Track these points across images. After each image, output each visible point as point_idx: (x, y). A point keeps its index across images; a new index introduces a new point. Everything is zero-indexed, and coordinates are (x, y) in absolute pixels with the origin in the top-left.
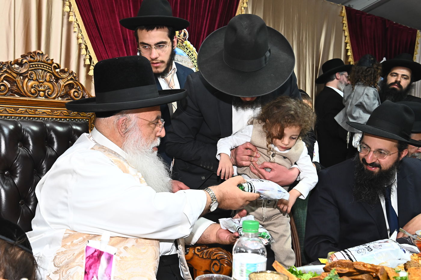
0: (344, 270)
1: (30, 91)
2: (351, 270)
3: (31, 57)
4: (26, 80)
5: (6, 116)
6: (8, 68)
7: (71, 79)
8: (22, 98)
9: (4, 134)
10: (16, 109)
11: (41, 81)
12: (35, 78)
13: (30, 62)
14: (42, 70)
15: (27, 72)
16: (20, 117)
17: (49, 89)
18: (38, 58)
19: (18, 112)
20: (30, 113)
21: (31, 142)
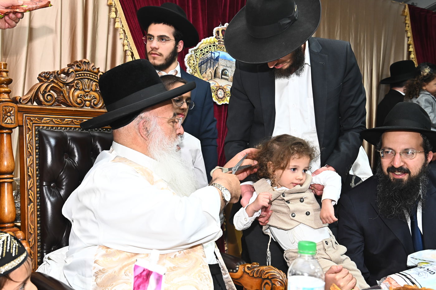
1: (76, 101)
3: (77, 66)
4: (73, 89)
5: (52, 127)
6: (55, 77)
8: (68, 108)
9: (50, 145)
10: (63, 120)
11: (87, 90)
12: (81, 87)
13: (76, 71)
14: (88, 79)
15: (73, 82)
16: (66, 128)
17: (95, 98)
18: (84, 67)
19: (64, 122)
20: (76, 123)
21: (76, 154)
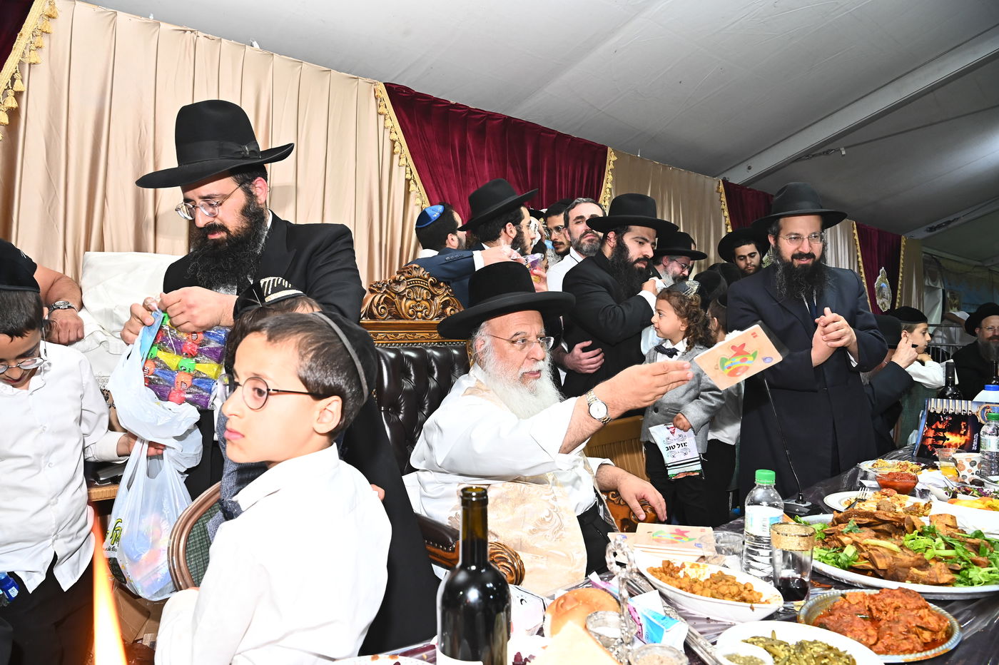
0: (864, 520)
1: (408, 313)
2: (871, 520)
3: (409, 273)
4: (405, 299)
5: (387, 344)
6: (387, 287)
8: (401, 321)
10: (396, 335)
11: (418, 299)
12: (412, 297)
13: (407, 278)
14: (419, 286)
15: (404, 291)
16: (400, 344)
17: (427, 308)
18: (415, 273)
19: (398, 337)
20: (409, 338)
21: (412, 373)
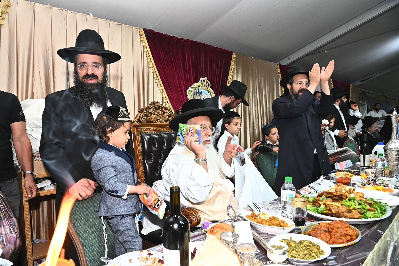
0: (328, 195)
1: (154, 120)
2: (331, 195)
3: (154, 104)
4: (153, 115)
5: (146, 132)
6: (146, 110)
7: (170, 113)
8: (151, 124)
9: (146, 139)
10: (150, 129)
11: (158, 115)
13: (153, 107)
14: (158, 110)
15: (152, 111)
16: (151, 132)
17: (161, 118)
18: (156, 104)
20: (155, 130)
21: (156, 143)
